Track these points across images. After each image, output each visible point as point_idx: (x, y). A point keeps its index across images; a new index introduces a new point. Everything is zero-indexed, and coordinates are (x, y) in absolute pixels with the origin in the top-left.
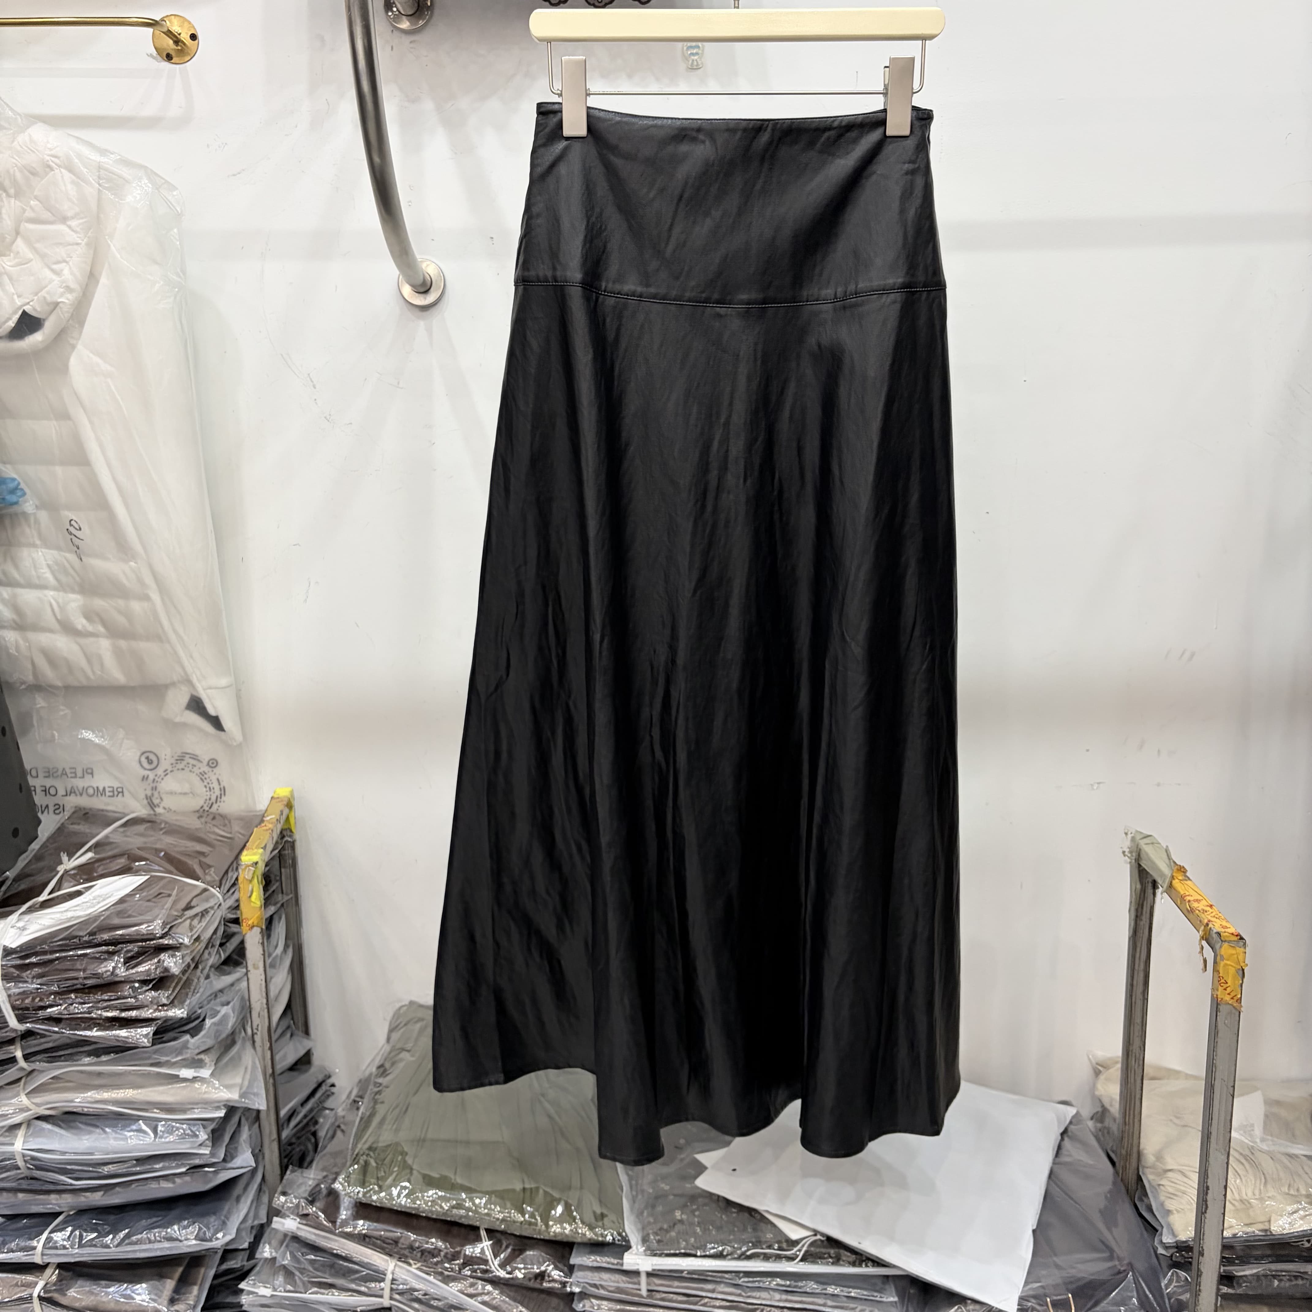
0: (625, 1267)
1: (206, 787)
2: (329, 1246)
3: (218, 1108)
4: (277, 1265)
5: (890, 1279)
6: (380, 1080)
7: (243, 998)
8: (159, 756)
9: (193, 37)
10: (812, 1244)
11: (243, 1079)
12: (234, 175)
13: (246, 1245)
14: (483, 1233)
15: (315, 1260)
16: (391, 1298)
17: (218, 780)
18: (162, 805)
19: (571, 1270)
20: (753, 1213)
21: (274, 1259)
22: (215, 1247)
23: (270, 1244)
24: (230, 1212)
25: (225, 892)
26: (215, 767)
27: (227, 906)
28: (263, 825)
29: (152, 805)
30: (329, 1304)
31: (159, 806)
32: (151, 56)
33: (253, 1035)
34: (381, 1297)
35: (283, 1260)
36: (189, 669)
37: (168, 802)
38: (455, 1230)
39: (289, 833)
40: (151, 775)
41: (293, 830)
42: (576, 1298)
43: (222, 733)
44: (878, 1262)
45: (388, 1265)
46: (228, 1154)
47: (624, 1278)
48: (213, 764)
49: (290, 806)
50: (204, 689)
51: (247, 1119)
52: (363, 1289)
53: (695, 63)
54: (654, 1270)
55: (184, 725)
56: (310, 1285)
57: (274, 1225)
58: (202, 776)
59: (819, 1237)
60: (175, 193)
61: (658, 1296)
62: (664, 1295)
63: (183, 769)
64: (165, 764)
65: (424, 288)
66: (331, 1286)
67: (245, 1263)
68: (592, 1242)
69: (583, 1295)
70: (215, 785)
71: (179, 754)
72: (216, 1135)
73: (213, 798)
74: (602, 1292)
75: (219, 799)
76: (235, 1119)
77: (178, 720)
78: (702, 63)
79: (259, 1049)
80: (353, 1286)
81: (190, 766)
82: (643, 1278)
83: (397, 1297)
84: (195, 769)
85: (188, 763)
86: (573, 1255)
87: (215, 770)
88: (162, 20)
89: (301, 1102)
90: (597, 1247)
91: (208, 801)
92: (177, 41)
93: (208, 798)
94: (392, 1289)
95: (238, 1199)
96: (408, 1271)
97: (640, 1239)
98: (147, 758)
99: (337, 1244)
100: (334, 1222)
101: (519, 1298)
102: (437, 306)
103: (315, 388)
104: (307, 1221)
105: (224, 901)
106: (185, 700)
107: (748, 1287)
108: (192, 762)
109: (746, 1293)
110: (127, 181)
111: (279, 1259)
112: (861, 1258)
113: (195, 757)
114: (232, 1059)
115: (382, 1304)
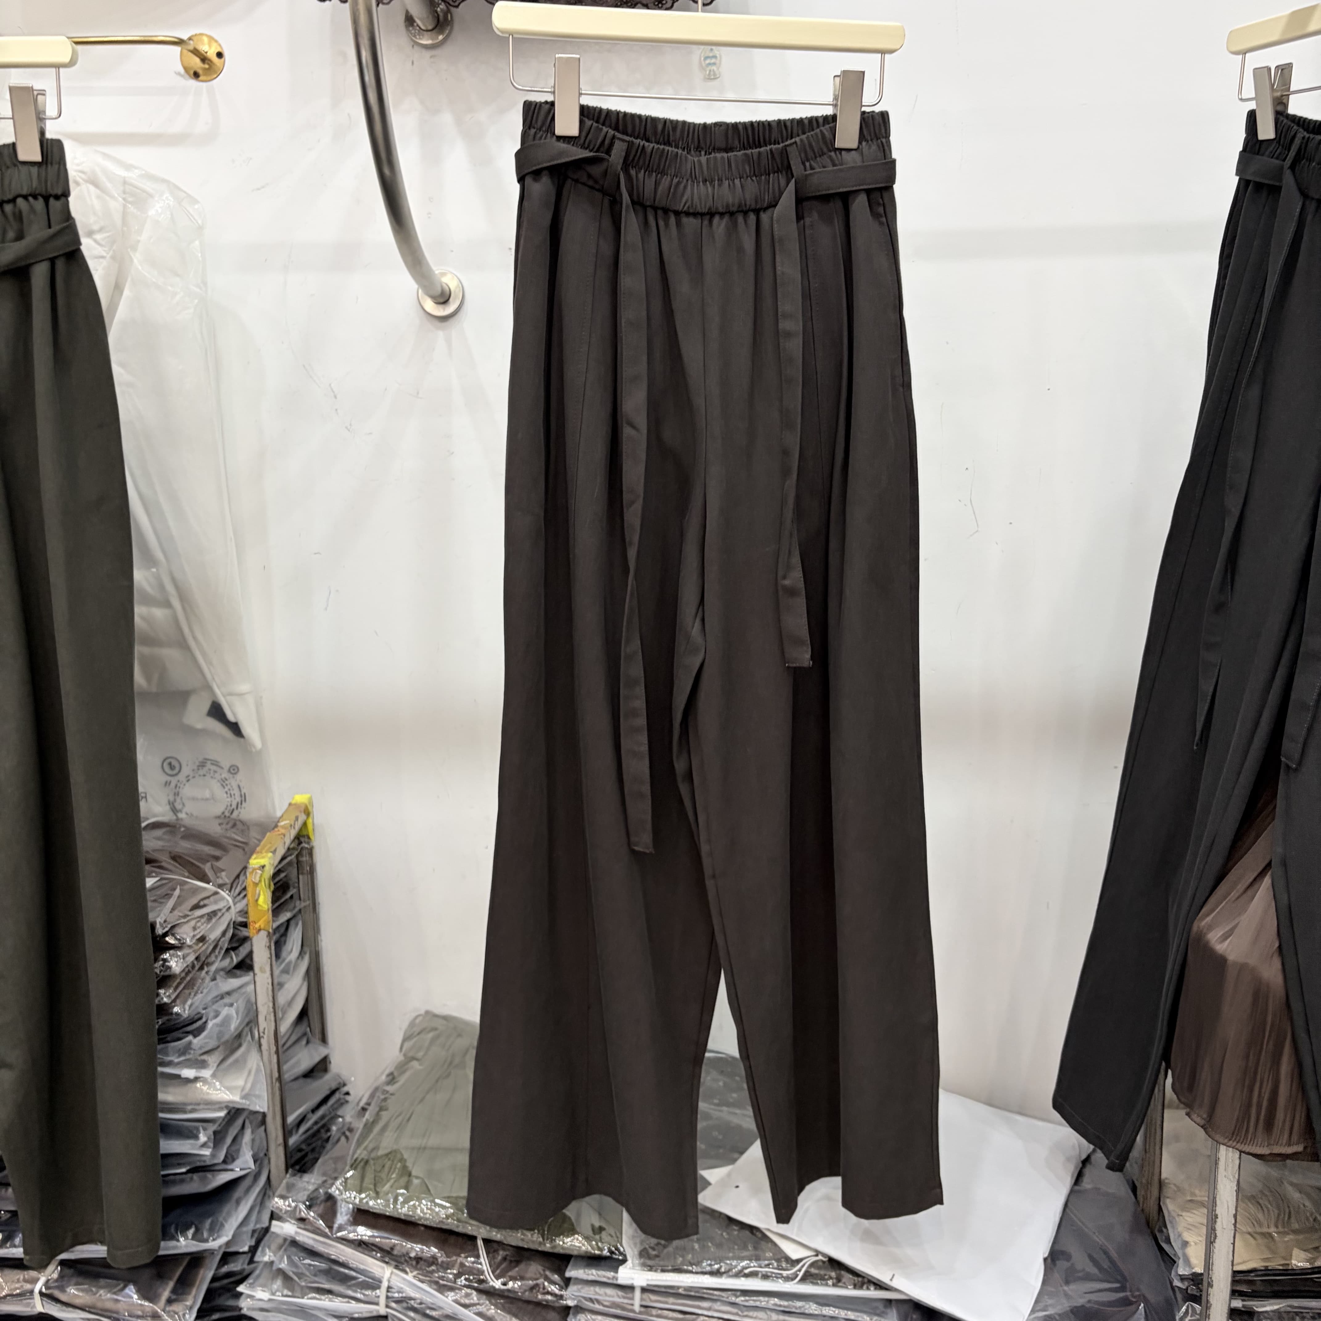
0: (621, 1281)
1: (227, 793)
2: (326, 1251)
3: (220, 1109)
4: (274, 1268)
5: (893, 1302)
6: (389, 1088)
7: (248, 1001)
8: (181, 761)
9: (220, 55)
10: (812, 1265)
11: (246, 1082)
12: (258, 189)
13: (246, 1249)
14: (480, 1243)
15: (310, 1265)
16: (387, 1306)
17: (239, 787)
18: (184, 810)
19: (567, 1282)
20: (755, 1232)
21: (272, 1263)
22: (212, 1248)
23: (269, 1248)
24: (229, 1214)
25: (235, 895)
26: (235, 774)
27: (238, 910)
28: (276, 829)
29: (175, 810)
30: (326, 1310)
31: (181, 811)
32: (179, 74)
33: (259, 1038)
34: (377, 1304)
35: (280, 1263)
36: (209, 676)
37: (190, 807)
38: (452, 1239)
39: (306, 840)
40: (174, 781)
41: (312, 837)
42: (571, 1312)
43: (242, 740)
44: (880, 1286)
45: (384, 1272)
46: (229, 1157)
47: (620, 1293)
48: (234, 770)
49: (307, 813)
50: (224, 696)
51: (251, 1123)
52: (359, 1296)
53: (712, 73)
54: (648, 1285)
55: (204, 732)
56: (307, 1291)
57: (273, 1229)
58: (223, 783)
59: (820, 1257)
60: (196, 207)
61: (654, 1312)
62: (660, 1312)
63: (204, 775)
64: (186, 771)
65: (443, 298)
66: (329, 1292)
67: (246, 1266)
68: (589, 1255)
69: (579, 1309)
70: (236, 792)
71: (201, 759)
72: (218, 1138)
73: (234, 806)
74: (597, 1307)
75: (239, 805)
76: (239, 1122)
77: (199, 726)
78: (720, 74)
79: (265, 1053)
80: (350, 1293)
81: (212, 772)
82: (638, 1293)
83: (393, 1305)
84: (217, 775)
85: (210, 770)
86: (569, 1267)
87: (235, 776)
88: (190, 39)
89: (311, 1108)
90: (593, 1260)
91: (229, 808)
92: (204, 59)
93: (229, 804)
94: (387, 1297)
95: (238, 1202)
96: (404, 1279)
97: (636, 1253)
98: (170, 764)
99: (334, 1250)
100: (330, 1227)
101: (514, 1310)
102: (456, 317)
103: (335, 397)
104: (305, 1225)
105: (235, 904)
106: (206, 706)
107: (745, 1306)
108: (214, 768)
109: (742, 1312)
110: (151, 196)
111: (277, 1262)
112: (863, 1280)
113: (216, 763)
114: (237, 1061)
115: (378, 1311)
